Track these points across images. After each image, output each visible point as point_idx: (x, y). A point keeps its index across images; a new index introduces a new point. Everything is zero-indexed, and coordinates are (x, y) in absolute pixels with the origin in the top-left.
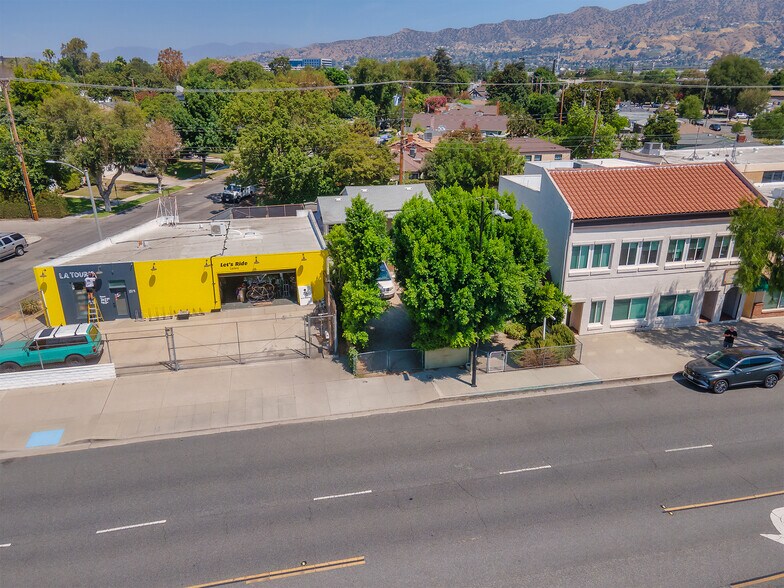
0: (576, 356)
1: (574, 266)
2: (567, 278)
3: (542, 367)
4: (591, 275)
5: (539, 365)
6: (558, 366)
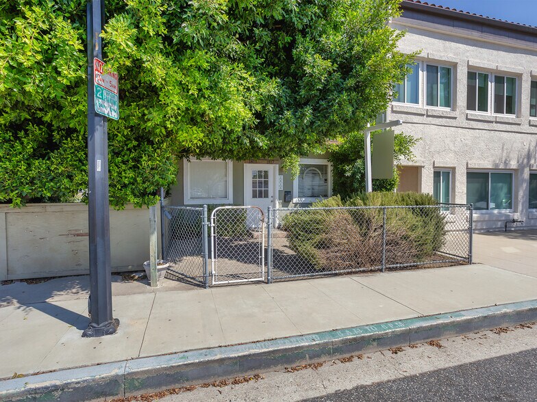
2: (389, 115)
3: (381, 270)
4: (428, 116)
5: (372, 262)
6: (416, 267)
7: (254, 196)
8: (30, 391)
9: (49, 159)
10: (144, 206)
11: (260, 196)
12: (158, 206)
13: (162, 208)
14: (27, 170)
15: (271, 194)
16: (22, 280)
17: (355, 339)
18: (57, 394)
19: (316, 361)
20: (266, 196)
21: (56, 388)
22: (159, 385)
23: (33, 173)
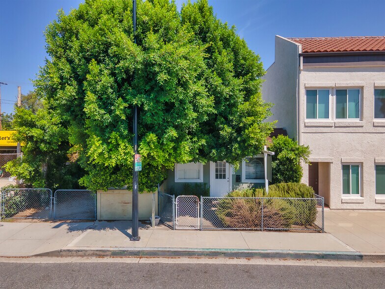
0: (318, 222)
1: (312, 114)
2: (302, 129)
3: (261, 230)
4: (335, 127)
5: (256, 225)
6: (286, 231)
7: (217, 177)
8: (120, 250)
9: (117, 174)
10: (151, 192)
11: (221, 178)
12: (156, 192)
13: (158, 192)
14: (110, 179)
15: (227, 176)
16: (105, 220)
17: (214, 252)
18: (126, 252)
19: (199, 257)
20: (224, 177)
21: (125, 251)
22: (151, 255)
23: (112, 180)
